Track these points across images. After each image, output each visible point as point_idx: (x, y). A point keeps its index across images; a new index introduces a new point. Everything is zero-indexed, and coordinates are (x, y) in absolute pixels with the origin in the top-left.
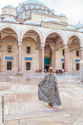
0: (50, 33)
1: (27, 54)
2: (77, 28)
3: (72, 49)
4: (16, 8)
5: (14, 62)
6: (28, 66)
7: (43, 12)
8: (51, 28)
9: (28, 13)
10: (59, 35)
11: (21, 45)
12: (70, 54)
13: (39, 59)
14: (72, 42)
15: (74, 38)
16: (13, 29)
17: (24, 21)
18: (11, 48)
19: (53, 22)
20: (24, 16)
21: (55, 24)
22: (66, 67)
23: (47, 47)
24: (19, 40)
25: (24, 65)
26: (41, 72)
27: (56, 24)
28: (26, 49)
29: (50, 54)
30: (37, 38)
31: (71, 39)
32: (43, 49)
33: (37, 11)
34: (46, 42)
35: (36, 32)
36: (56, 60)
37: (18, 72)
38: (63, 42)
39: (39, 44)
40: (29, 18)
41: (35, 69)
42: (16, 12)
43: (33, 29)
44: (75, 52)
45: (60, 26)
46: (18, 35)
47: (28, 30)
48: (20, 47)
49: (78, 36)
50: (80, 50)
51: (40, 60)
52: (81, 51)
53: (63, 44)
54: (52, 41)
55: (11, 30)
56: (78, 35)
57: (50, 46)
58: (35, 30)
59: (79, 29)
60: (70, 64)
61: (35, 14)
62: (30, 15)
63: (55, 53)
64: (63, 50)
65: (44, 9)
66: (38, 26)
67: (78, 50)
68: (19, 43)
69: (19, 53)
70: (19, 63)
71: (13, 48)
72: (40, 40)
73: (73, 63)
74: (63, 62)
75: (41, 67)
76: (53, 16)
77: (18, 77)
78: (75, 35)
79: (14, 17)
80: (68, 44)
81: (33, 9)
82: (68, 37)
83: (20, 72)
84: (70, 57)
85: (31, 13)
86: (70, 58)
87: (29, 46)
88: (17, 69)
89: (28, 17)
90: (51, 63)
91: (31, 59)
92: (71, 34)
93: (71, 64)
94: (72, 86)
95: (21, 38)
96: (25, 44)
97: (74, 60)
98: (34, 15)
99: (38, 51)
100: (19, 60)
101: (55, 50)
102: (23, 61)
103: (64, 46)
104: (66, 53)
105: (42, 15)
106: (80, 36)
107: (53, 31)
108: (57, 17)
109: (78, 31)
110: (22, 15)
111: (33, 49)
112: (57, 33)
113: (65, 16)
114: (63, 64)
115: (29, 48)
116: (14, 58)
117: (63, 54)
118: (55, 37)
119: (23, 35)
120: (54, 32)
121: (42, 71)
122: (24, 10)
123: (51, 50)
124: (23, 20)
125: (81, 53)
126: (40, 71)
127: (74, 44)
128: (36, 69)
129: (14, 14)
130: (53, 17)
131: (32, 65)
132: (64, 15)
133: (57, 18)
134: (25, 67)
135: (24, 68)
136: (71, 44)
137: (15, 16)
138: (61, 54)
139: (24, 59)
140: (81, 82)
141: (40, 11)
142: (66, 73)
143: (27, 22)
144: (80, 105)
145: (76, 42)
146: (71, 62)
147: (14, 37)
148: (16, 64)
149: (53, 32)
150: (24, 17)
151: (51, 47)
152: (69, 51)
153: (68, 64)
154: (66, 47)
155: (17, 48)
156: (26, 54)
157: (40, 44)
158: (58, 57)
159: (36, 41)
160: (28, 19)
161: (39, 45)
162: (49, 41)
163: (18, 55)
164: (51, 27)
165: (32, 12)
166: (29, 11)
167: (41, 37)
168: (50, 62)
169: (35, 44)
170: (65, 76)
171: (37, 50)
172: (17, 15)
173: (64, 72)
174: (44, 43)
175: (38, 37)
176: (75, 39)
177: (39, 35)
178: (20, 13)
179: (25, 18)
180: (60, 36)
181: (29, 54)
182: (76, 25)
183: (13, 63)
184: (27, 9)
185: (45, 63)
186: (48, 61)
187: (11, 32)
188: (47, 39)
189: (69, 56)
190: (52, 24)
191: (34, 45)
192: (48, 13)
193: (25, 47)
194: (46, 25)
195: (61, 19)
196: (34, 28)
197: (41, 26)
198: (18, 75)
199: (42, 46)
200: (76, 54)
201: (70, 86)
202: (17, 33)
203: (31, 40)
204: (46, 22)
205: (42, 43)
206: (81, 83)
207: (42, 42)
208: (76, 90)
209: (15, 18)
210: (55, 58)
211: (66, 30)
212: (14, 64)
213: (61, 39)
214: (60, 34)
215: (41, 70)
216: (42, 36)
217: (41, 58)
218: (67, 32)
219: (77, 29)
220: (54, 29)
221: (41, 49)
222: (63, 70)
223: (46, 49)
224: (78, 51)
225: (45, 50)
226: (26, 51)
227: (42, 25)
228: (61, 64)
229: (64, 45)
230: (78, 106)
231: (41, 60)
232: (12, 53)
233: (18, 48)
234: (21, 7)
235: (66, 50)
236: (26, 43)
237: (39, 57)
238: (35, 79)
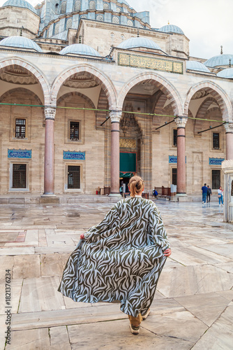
0: (137, 81)
1: (72, 142)
2: (214, 67)
3: (199, 127)
4: (39, 8)
5: (34, 164)
6: (74, 175)
7: (116, 20)
8: (141, 68)
9: (74, 22)
10: (162, 85)
11: (53, 116)
12: (195, 141)
13: (106, 158)
14: (201, 107)
15: (205, 95)
16: (29, 68)
17: (62, 47)
18: (24, 126)
19: (146, 49)
20: (60, 31)
21: (152, 56)
22: (181, 180)
23: (129, 121)
24: (47, 102)
25: (61, 173)
26: (110, 195)
27: (155, 56)
28: (67, 128)
29: (136, 142)
30: (100, 96)
31: (197, 98)
32: (117, 127)
33: (100, 17)
34: (126, 107)
35: (97, 78)
36: (153, 158)
37: (44, 194)
38: (174, 108)
39: (104, 113)
40: (77, 39)
41: (93, 183)
42: (39, 21)
43: (87, 70)
44: (208, 137)
45: (167, 62)
46: (43, 86)
47: (73, 73)
48: (50, 124)
49: (217, 91)
50: (224, 130)
51: (108, 158)
52: (225, 135)
53: (175, 115)
54: (142, 105)
55: (24, 74)
56: (217, 86)
57: (137, 118)
58: (92, 72)
59: (220, 70)
60: (195, 172)
61: (92, 26)
62: (78, 30)
63: (151, 140)
64: (175, 132)
65: (118, 10)
66: (101, 60)
67: (216, 130)
68: (48, 110)
69: (48, 138)
70: (47, 167)
71: (31, 126)
72: (107, 101)
73: (202, 169)
74: (175, 165)
75: (111, 180)
76: (146, 32)
77: (45, 206)
78: (210, 86)
79: (32, 33)
80: (190, 114)
81: (88, 11)
82: (188, 94)
83: (50, 195)
84: (195, 150)
85: (80, 22)
86: (193, 152)
87: (77, 119)
88: (43, 184)
89: (73, 33)
90: (140, 169)
91: (81, 156)
92: (198, 83)
93: (197, 173)
94: (200, 232)
95: (53, 97)
96: (65, 113)
97: (206, 159)
98: (89, 28)
99: (101, 133)
100: (48, 159)
101: (150, 129)
102: (60, 163)
103: (178, 119)
104: (182, 140)
105: (113, 29)
106: (223, 90)
107: (146, 74)
108: (157, 34)
109: (219, 75)
110: (54, 28)
111: (87, 128)
112: (158, 83)
113: (181, 31)
114: (175, 171)
115: (75, 125)
116: (32, 155)
117: (175, 142)
118: (151, 92)
119: (58, 85)
120: (149, 77)
121: (112, 191)
122: (61, 13)
123: (139, 130)
124: (59, 43)
125: (226, 140)
126: (108, 191)
127: (207, 115)
128: (97, 186)
129: (33, 25)
130: (144, 35)
131: (85, 173)
132: (177, 28)
133: (158, 37)
134: (63, 178)
135: (61, 181)
136: (198, 113)
137: (35, 31)
138: (168, 141)
139: (61, 157)
140: (224, 222)
141: (107, 17)
142: (183, 197)
143: (70, 48)
144: (222, 286)
145: (212, 106)
146: (198, 165)
147: (32, 93)
148: (38, 169)
149: (145, 78)
150: (61, 36)
151: (139, 122)
152: (190, 133)
153: (189, 170)
154: (183, 123)
155: (41, 124)
156: (67, 142)
157: (107, 113)
158: (160, 150)
159: (96, 106)
160: (74, 42)
161: (104, 117)
162: (134, 104)
163: (45, 145)
164: (139, 64)
165: (83, 20)
166: (76, 18)
167: (110, 92)
168: (137, 164)
169: (93, 114)
170: (180, 204)
171: (98, 131)
172: (41, 30)
173: (178, 193)
174: (119, 111)
175: (103, 93)
176: (209, 99)
177: (104, 86)
178: (49, 24)
179: (64, 39)
180: (165, 89)
181: (76, 142)
182: (213, 59)
183: (31, 167)
184: (69, 10)
185: (121, 169)
186: (131, 163)
187: (24, 79)
188: (127, 98)
189: (193, 147)
190: (143, 55)
191: (91, 117)
192: (130, 23)
193: (63, 123)
194: (124, 59)
195: (168, 40)
196: (91, 67)
197: (109, 60)
198: (44, 201)
199: (113, 120)
200: (211, 143)
201: (194, 232)
202: (41, 81)
203: (83, 101)
204: (124, 50)
205: (114, 111)
206: (225, 224)
207: (113, 106)
208: (211, 244)
209: (34, 37)
210: (151, 154)
211: (182, 73)
212: (33, 169)
213: (170, 98)
214: (165, 85)
215: (109, 188)
216: (115, 90)
217: (111, 154)
218: (185, 77)
219: (216, 70)
220: (148, 71)
221: (110, 127)
222: (174, 189)
223: (126, 127)
224: (218, 134)
225: (124, 129)
226: (66, 133)
227: (115, 57)
228: (167, 172)
229: (177, 117)
230: (214, 290)
231: (111, 159)
232: (26, 139)
233: (44, 125)
234: (51, 4)
235: (182, 132)
236: (67, 111)
237: (105, 151)
238: (95, 213)
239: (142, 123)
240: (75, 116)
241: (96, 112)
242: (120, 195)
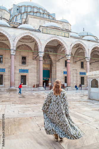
0: (50, 40)
1: (22, 65)
2: (81, 36)
3: (75, 59)
4: (10, 10)
5: (6, 74)
6: (24, 79)
7: (42, 15)
8: (52, 34)
9: (24, 16)
10: (60, 42)
11: (14, 54)
12: (74, 65)
13: (37, 72)
14: (76, 51)
15: (78, 47)
16: (4, 33)
17: (19, 26)
18: (2, 58)
19: (54, 27)
20: (19, 19)
21: (56, 30)
22: (69, 81)
23: (47, 57)
24: (11, 48)
25: (18, 78)
26: (39, 88)
27: (58, 30)
28: (21, 59)
29: (50, 65)
30: (35, 46)
31: (75, 48)
32: (42, 59)
33: (35, 14)
34: (45, 51)
35: (34, 38)
36: (57, 72)
37: (10, 87)
38: (65, 51)
39: (36, 53)
40: (25, 22)
41: (32, 83)
42: (10, 15)
43: (29, 35)
44: (79, 63)
45: (62, 32)
46: (10, 41)
47: (23, 36)
48: (13, 57)
49: (83, 45)
50: (85, 61)
52: (86, 63)
53: (66, 54)
54: (52, 50)
55: (2, 36)
56: (83, 43)
57: (50, 56)
58: (31, 36)
59: (83, 37)
60: (74, 78)
61: (32, 17)
62: (26, 19)
63: (56, 65)
64: (66, 61)
65: (43, 12)
66: (35, 31)
67: (82, 61)
68: (12, 51)
69: (12, 63)
70: (11, 75)
71: (5, 58)
72: (38, 48)
73: (77, 77)
74: (66, 75)
75: (39, 81)
76: (54, 21)
77: (10, 93)
78: (80, 43)
79: (7, 20)
80: (72, 54)
81: (30, 12)
82: (71, 46)
83: (13, 88)
84: (74, 69)
86: (73, 70)
88: (10, 83)
89: (24, 20)
90: (51, 77)
91: (27, 71)
92: (75, 41)
93: (75, 78)
94: (79, 105)
95: (14, 45)
97: (78, 73)
98: (30, 18)
99: (35, 62)
100: (12, 72)
101: (56, 60)
102: (18, 74)
103: (67, 56)
104: (69, 65)
105: (40, 19)
106: (85, 45)
107: (54, 37)
108: (59, 22)
109: (83, 38)
110: (16, 18)
111: (29, 59)
112: (59, 41)
113: (68, 22)
114: (66, 77)
115: (24, 58)
116: (6, 70)
117: (66, 65)
118: (56, 45)
119: (16, 41)
120: (55, 38)
121: (40, 86)
122: (19, 12)
123: (51, 61)
124: (18, 24)
125: (86, 65)
127: (79, 54)
129: (8, 17)
131: (28, 78)
132: (66, 20)
133: (59, 23)
134: (19, 81)
135: (18, 82)
136: (75, 54)
138: (63, 65)
139: (18, 72)
140: (88, 99)
141: (38, 14)
142: (69, 88)
143: (21, 26)
145: (80, 51)
146: (75, 75)
147: (6, 44)
148: (8, 77)
149: (54, 39)
150: (19, 21)
151: (51, 57)
152: (72, 62)
153: (72, 77)
154: (69, 57)
155: (10, 57)
156: (21, 65)
157: (38, 53)
158: (60, 69)
159: (33, 50)
161: (36, 55)
162: (49, 50)
163: (11, 66)
164: (51, 33)
165: (28, 15)
166: (25, 14)
167: (39, 44)
168: (50, 75)
169: (32, 53)
170: (68, 91)
171: (34, 61)
172: (11, 19)
173: (67, 86)
174: (42, 52)
175: (36, 45)
176: (79, 48)
177: (36, 42)
178: (14, 17)
179: (20, 23)
180: (62, 43)
181: (25, 65)
182: (80, 33)
183: (5, 76)
184: (23, 12)
185: (43, 77)
186: (48, 74)
187: (2, 38)
188: (46, 47)
189: (73, 68)
190: (53, 29)
191: (31, 55)
192: (48, 17)
193: (19, 57)
194: (45, 31)
195: (63, 24)
196: (31, 33)
197: (39, 31)
198: (10, 90)
199: (40, 56)
200: (80, 66)
201: (76, 105)
202: (9, 39)
203: (27, 48)
204: (45, 27)
205: (40, 52)
207: (40, 50)
208: (85, 111)
210: (56, 70)
211: (68, 37)
212: (6, 77)
213: (64, 47)
214: (62, 42)
215: (38, 85)
216: (41, 43)
217: (39, 70)
218: (70, 39)
220: (55, 36)
221: (39, 59)
222: (66, 85)
223: (46, 59)
224: (83, 62)
225: (45, 60)
226: (20, 61)
227: (41, 30)
228: (63, 78)
229: (67, 55)
231: (39, 72)
232: (3, 64)
234: (15, 9)
235: (69, 61)
236: (21, 52)
237: (37, 69)
239: (52, 58)
240: (24, 54)
241: (33, 53)
242: (43, 88)
